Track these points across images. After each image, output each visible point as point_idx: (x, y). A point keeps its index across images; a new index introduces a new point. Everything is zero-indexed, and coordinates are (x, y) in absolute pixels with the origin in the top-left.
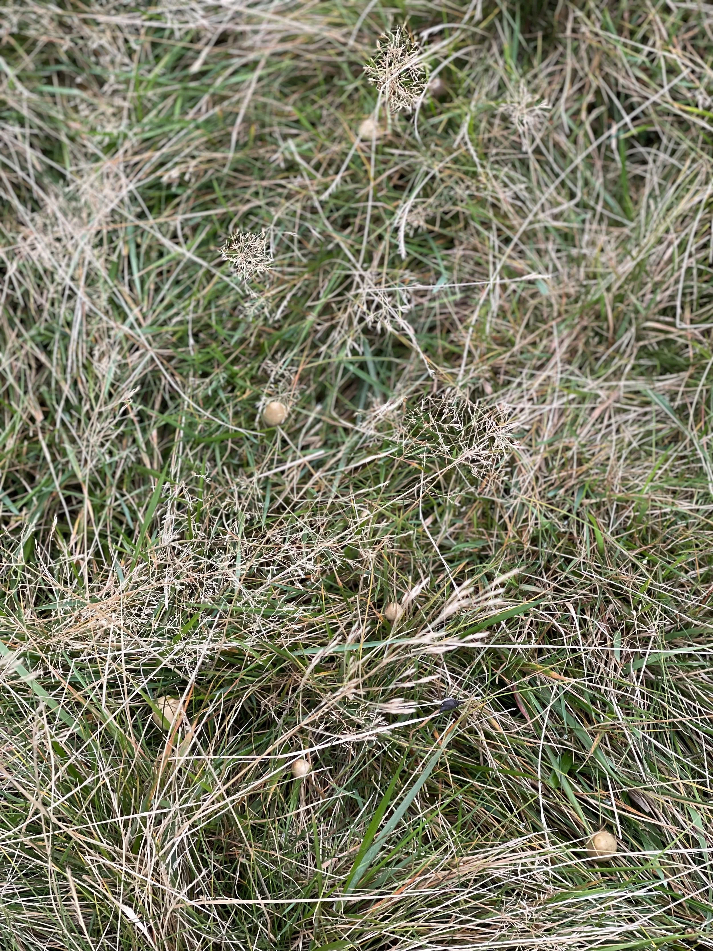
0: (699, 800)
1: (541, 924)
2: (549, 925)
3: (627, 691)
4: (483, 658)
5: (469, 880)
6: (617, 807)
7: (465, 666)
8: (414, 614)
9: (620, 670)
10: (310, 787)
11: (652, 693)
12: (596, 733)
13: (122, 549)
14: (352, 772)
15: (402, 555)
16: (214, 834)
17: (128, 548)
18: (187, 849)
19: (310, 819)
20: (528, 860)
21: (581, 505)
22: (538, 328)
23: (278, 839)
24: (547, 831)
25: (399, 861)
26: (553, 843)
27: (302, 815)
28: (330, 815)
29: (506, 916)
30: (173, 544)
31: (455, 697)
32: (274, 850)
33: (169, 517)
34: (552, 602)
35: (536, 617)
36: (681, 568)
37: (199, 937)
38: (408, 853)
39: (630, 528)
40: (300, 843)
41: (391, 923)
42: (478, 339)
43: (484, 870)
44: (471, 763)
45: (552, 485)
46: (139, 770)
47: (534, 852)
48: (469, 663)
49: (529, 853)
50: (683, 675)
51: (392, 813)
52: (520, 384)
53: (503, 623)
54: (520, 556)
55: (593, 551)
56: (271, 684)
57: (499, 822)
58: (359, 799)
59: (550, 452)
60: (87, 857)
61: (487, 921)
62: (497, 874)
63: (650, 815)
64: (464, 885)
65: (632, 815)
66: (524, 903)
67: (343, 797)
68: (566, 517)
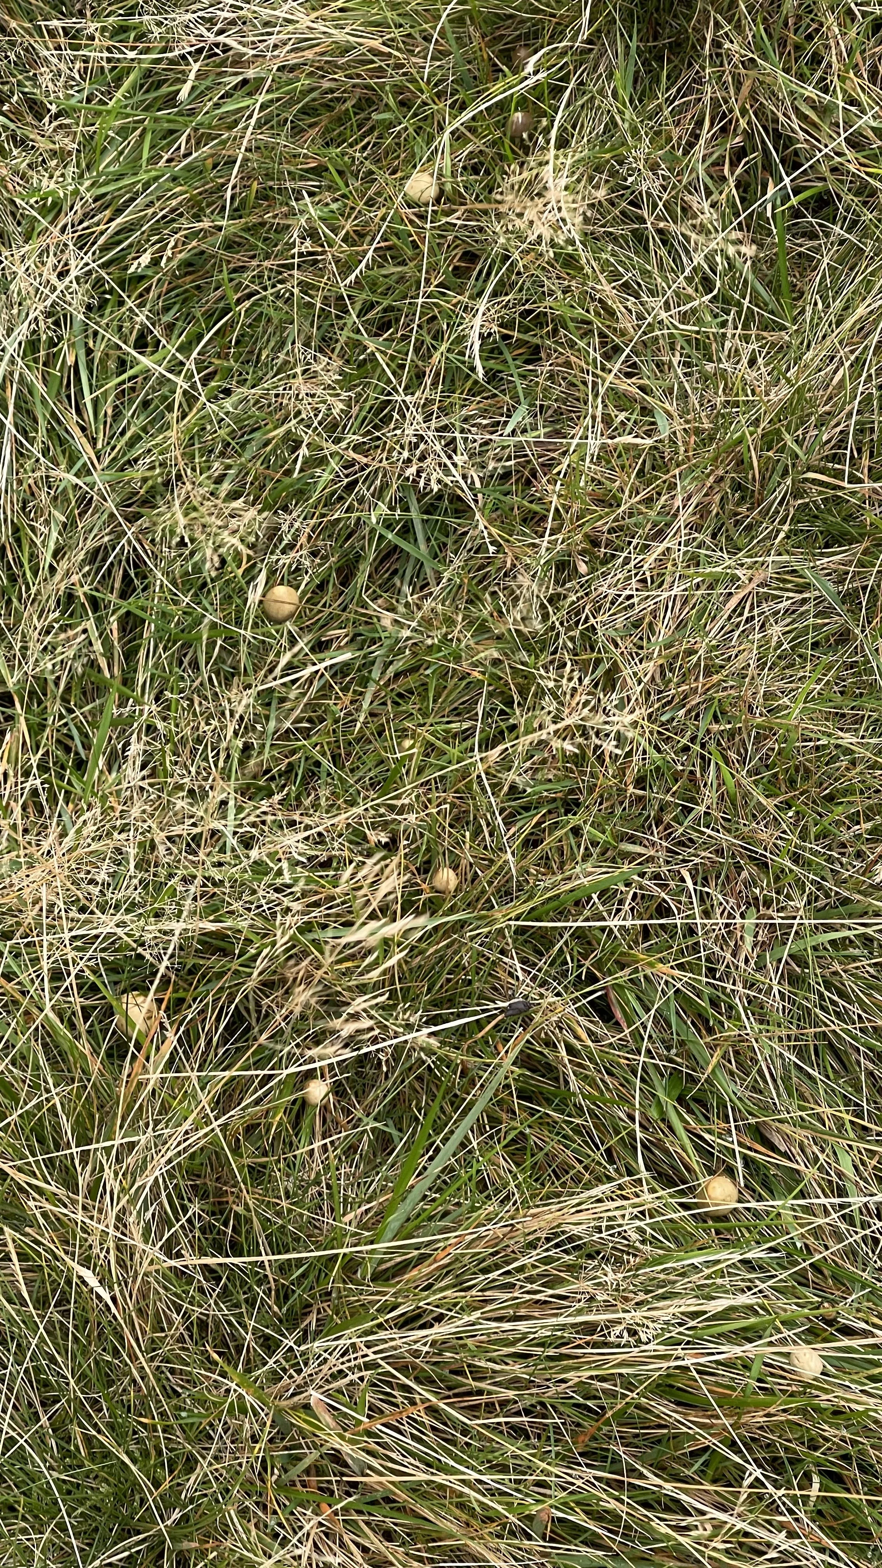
0: (852, 1135)
1: (631, 1295)
2: (641, 1297)
3: (760, 991)
4: (566, 943)
5: (539, 1239)
6: (740, 1144)
7: (542, 955)
8: (473, 881)
9: (752, 963)
10: (328, 1116)
11: (795, 994)
12: (716, 1046)
13: (69, 788)
14: (385, 1096)
15: (457, 801)
16: (199, 1176)
17: (78, 788)
18: (164, 1194)
19: (327, 1158)
20: (617, 1213)
21: (708, 731)
22: (657, 478)
23: (285, 1184)
24: (644, 1174)
25: (446, 1214)
26: (653, 1191)
27: (316, 1154)
28: (355, 1152)
29: (586, 1286)
30: (141, 783)
31: (526, 997)
32: (280, 1198)
33: (136, 748)
34: (664, 869)
35: (641, 888)
36: (839, 823)
37: (178, 1309)
38: (458, 1204)
39: (774, 765)
40: (314, 1190)
41: (434, 1293)
42: (569, 495)
43: (558, 1226)
44: (547, 1085)
45: (669, 703)
46: (97, 1091)
47: (625, 1203)
48: (547, 951)
49: (619, 1203)
50: (838, 968)
51: (437, 1150)
52: (627, 561)
53: (595, 896)
54: (621, 803)
55: (721, 798)
56: (276, 977)
57: (580, 1162)
58: (395, 1133)
59: (666, 657)
60: (31, 1203)
61: (560, 1291)
62: (576, 1230)
63: (785, 1155)
64: (532, 1245)
65: (761, 1156)
66: (608, 1269)
67: (373, 1130)
68: (686, 749)
